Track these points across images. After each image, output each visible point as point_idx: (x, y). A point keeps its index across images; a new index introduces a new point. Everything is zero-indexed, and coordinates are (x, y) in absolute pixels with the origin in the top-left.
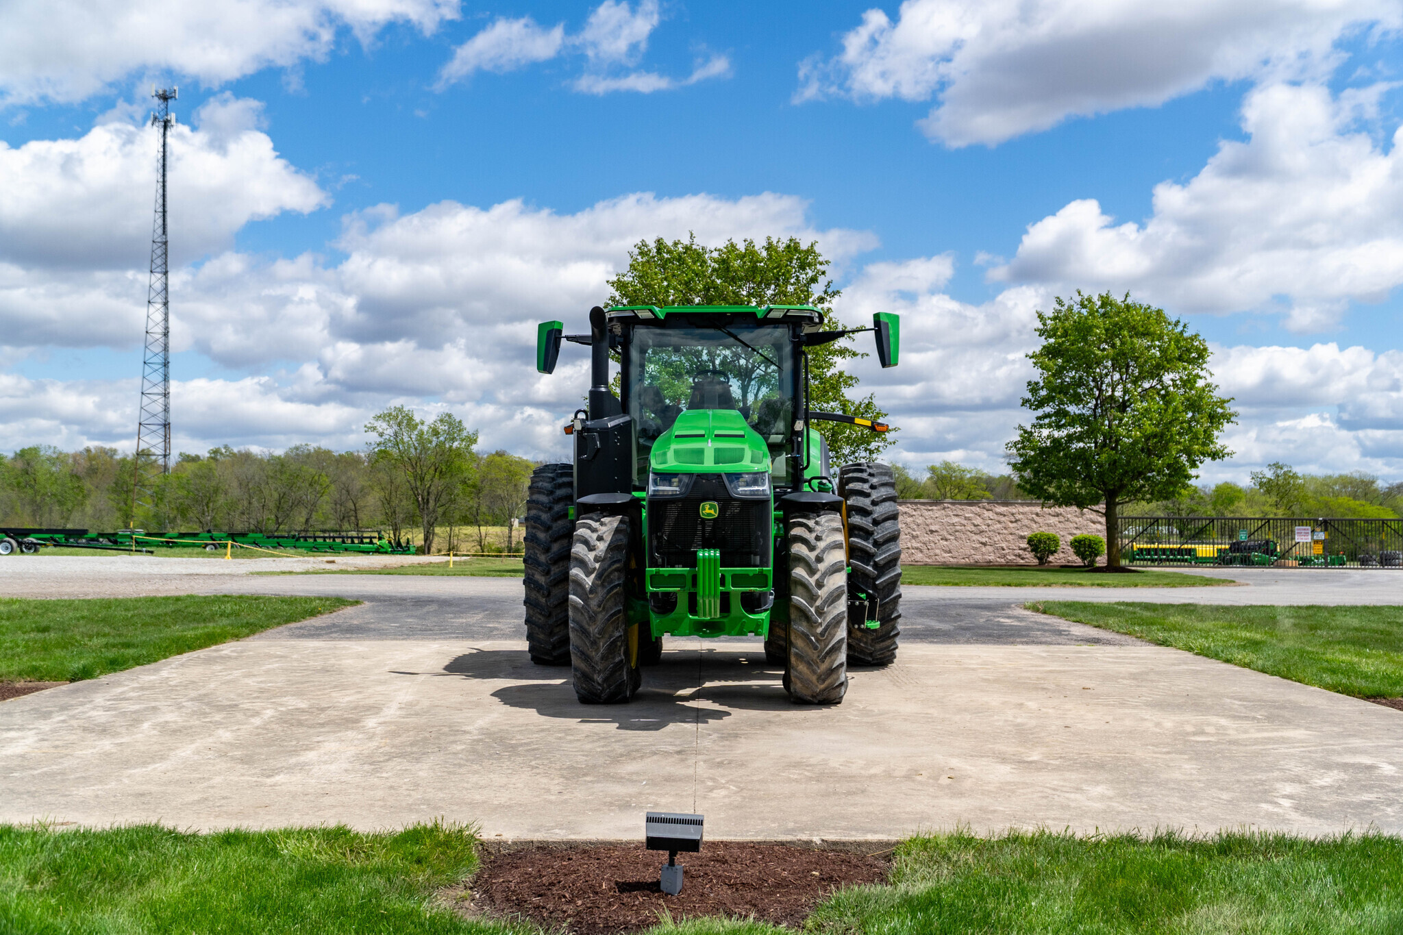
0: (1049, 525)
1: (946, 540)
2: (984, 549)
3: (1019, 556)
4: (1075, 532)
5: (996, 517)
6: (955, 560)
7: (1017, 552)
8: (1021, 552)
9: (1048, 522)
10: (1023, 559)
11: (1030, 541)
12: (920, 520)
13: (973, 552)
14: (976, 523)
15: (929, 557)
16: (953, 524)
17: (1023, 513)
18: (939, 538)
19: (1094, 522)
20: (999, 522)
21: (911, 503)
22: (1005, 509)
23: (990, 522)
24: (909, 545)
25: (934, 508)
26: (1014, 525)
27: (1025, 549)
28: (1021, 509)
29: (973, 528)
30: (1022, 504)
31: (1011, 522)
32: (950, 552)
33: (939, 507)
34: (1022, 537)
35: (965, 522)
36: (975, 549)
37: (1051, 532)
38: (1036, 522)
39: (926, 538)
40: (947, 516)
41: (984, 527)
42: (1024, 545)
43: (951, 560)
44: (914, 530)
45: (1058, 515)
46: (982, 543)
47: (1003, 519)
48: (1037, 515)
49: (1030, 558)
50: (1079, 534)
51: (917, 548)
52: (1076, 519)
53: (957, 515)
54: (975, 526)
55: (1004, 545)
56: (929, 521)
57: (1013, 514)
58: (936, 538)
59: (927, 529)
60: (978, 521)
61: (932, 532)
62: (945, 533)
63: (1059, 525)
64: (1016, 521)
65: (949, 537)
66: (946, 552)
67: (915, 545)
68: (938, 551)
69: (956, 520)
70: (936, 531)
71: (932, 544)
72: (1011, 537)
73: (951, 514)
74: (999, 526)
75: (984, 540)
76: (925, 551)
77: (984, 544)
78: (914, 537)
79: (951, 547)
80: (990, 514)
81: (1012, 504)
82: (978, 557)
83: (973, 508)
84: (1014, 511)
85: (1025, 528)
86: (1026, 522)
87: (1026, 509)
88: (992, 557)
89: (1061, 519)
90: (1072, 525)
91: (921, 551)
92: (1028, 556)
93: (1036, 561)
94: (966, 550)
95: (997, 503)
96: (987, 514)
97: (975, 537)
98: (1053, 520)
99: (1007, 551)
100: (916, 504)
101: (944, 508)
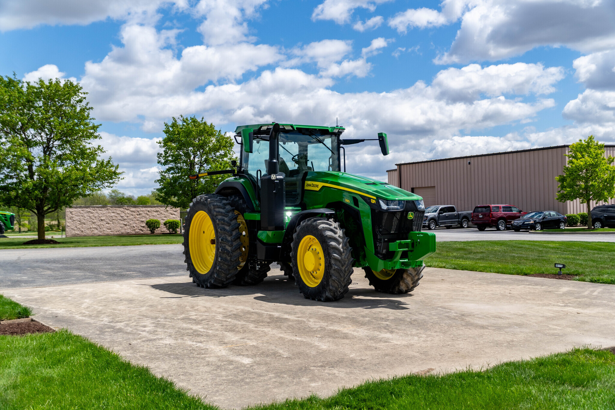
0: (153, 216)
1: (109, 224)
2: (125, 227)
3: (141, 230)
4: (164, 218)
5: (131, 213)
6: (113, 233)
7: (140, 228)
8: (142, 228)
9: (153, 214)
10: (142, 231)
11: (147, 223)
12: (96, 215)
13: (121, 229)
14: (122, 215)
15: (101, 232)
16: (112, 217)
17: (142, 211)
18: (105, 223)
19: (172, 214)
20: (132, 215)
21: (92, 207)
22: (135, 209)
23: (128, 215)
24: (91, 226)
25: (103, 209)
26: (139, 216)
27: (143, 227)
28: (142, 209)
29: (121, 218)
30: (142, 207)
31: (138, 215)
32: (110, 229)
33: (105, 209)
34: (142, 222)
35: (117, 215)
36: (121, 227)
37: (155, 219)
38: (148, 215)
39: (99, 223)
40: (109, 213)
41: (125, 218)
42: (144, 225)
43: (111, 233)
44: (93, 220)
45: (157, 211)
46: (125, 225)
47: (134, 214)
48: (149, 211)
49: (147, 231)
50: (166, 220)
51: (95, 228)
52: (165, 213)
53: (113, 212)
54: (121, 217)
55: (134, 225)
56: (100, 215)
57: (138, 211)
58: (104, 223)
59: (100, 219)
60: (123, 215)
61: (102, 220)
62: (108, 221)
63: (158, 216)
64: (140, 214)
65: (110, 222)
66: (108, 229)
67: (94, 226)
68: (105, 229)
69: (113, 214)
70: (104, 220)
71: (102, 226)
72: (137, 222)
73: (111, 211)
74: (132, 217)
75: (125, 223)
76: (99, 229)
77: (126, 225)
78: (94, 223)
79: (111, 227)
80: (128, 212)
81: (138, 207)
82: (123, 231)
83: (121, 209)
84: (139, 210)
85: (143, 218)
86: (144, 215)
87: (144, 209)
88: (129, 231)
89: (159, 213)
90: (163, 216)
91: (97, 229)
92: (145, 230)
93: (149, 232)
94: (118, 228)
95: (131, 207)
96: (127, 211)
97: (122, 222)
98: (155, 214)
99: (136, 228)
100: (94, 207)
101: (107, 209)
